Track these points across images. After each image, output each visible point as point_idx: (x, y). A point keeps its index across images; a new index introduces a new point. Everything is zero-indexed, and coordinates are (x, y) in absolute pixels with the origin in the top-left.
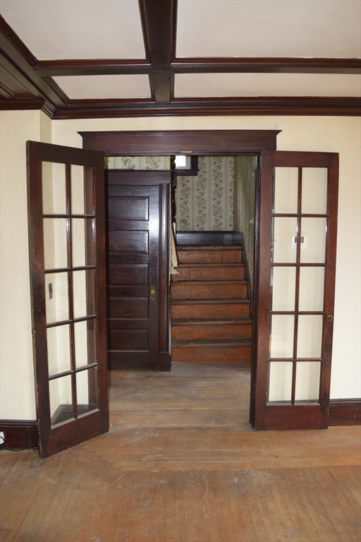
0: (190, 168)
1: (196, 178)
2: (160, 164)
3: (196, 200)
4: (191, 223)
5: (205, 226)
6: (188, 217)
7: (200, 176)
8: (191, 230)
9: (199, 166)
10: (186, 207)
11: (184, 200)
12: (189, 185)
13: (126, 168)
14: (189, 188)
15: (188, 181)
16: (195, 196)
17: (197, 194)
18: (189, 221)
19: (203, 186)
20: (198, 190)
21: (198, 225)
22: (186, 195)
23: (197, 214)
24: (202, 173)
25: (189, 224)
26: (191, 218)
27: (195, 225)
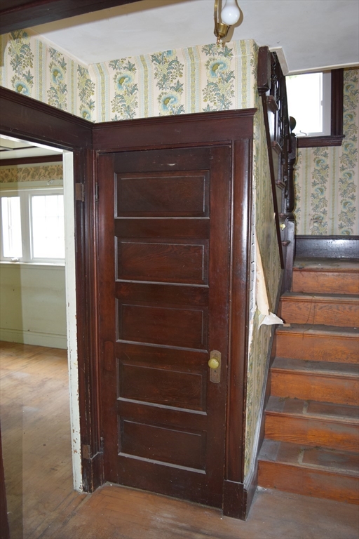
0: (330, 134)
1: (340, 149)
2: (232, 100)
3: (338, 185)
4: (330, 223)
5: (354, 227)
6: (324, 212)
7: (346, 147)
8: (328, 234)
9: (345, 129)
10: (321, 197)
11: (319, 186)
12: (328, 161)
13: (166, 113)
14: (327, 166)
15: (326, 155)
16: (337, 180)
17: (340, 175)
18: (327, 219)
19: (351, 162)
20: (343, 169)
21: (341, 227)
22: (322, 178)
23: (340, 208)
24: (349, 141)
25: (326, 224)
26: (329, 214)
27: (336, 226)
